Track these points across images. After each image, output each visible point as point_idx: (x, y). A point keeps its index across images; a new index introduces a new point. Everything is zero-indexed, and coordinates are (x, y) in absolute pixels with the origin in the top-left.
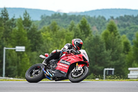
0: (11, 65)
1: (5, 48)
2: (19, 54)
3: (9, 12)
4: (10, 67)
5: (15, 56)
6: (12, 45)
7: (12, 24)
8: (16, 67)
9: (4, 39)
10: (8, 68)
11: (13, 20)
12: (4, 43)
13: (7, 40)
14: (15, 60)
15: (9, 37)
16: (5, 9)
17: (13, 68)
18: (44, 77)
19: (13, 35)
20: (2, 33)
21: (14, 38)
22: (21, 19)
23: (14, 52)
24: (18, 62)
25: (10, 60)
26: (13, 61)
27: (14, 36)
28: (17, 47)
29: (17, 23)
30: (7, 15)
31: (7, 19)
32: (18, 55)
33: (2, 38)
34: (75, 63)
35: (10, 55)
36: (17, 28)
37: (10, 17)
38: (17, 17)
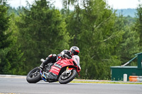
34: (66, 67)
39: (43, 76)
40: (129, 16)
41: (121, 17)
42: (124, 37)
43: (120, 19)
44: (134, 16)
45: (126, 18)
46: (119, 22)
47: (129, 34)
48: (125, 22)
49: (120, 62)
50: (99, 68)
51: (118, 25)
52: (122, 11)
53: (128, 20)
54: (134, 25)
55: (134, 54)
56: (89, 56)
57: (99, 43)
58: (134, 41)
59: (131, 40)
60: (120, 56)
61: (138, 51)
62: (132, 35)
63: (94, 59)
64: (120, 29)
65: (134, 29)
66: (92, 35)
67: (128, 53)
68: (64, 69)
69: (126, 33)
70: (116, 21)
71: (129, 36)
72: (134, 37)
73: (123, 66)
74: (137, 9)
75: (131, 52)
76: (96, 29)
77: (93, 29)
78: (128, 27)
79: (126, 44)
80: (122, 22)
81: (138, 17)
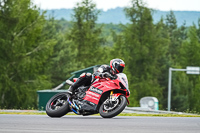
0: (180, 94)
1: (171, 69)
2: (192, 77)
3: (177, 18)
4: (178, 96)
5: (185, 81)
6: (181, 64)
7: (182, 35)
8: (187, 97)
9: (170, 55)
10: (175, 98)
11: (183, 28)
12: (170, 62)
13: (173, 58)
14: (186, 86)
15: (178, 53)
16: (172, 12)
17: (182, 97)
18: (68, 110)
19: (182, 51)
20: (167, 47)
21: (184, 55)
22: (195, 27)
23: (184, 75)
24: (190, 90)
25: (178, 86)
26: (182, 88)
27: (184, 52)
28: (189, 68)
29: (189, 33)
30: (174, 22)
31: (174, 28)
32: (190, 80)
33: (167, 54)
34: (109, 92)
35: (178, 79)
36: (188, 41)
37: (179, 25)
38: (189, 24)
39: (74, 105)
40: (63, 20)
41: (52, 20)
42: (56, 48)
43: (50, 23)
44: (70, 18)
45: (59, 22)
46: (49, 27)
47: (63, 44)
48: (58, 28)
49: (50, 84)
50: (20, 93)
51: (47, 32)
52: (53, 11)
53: (61, 24)
54: (70, 31)
55: (70, 72)
56: (7, 76)
57: (20, 58)
58: (71, 54)
59: (67, 53)
60: (50, 76)
61: (75, 68)
62: (67, 45)
63: (14, 80)
64: (50, 38)
65: (69, 38)
66: (11, 45)
67: (61, 72)
68: (106, 95)
69: (59, 43)
70: (45, 26)
71: (63, 48)
72: (69, 49)
73: (55, 90)
74: (75, 10)
75: (66, 70)
76: (16, 38)
77: (13, 37)
78: (61, 35)
79: (58, 59)
80: (53, 27)
81: (76, 20)
